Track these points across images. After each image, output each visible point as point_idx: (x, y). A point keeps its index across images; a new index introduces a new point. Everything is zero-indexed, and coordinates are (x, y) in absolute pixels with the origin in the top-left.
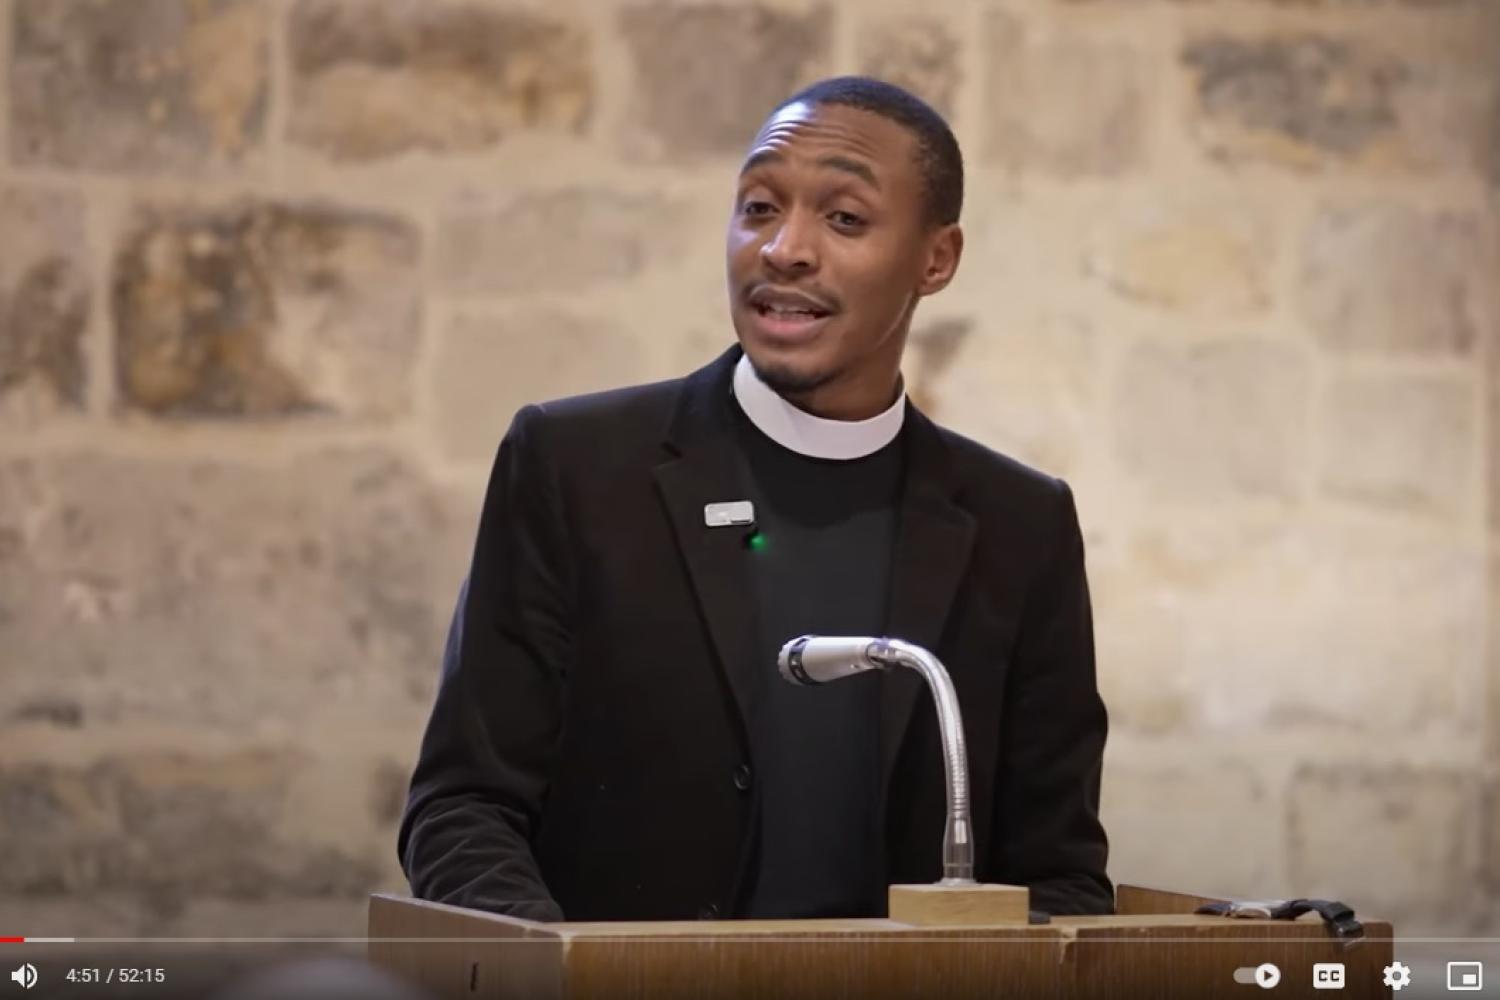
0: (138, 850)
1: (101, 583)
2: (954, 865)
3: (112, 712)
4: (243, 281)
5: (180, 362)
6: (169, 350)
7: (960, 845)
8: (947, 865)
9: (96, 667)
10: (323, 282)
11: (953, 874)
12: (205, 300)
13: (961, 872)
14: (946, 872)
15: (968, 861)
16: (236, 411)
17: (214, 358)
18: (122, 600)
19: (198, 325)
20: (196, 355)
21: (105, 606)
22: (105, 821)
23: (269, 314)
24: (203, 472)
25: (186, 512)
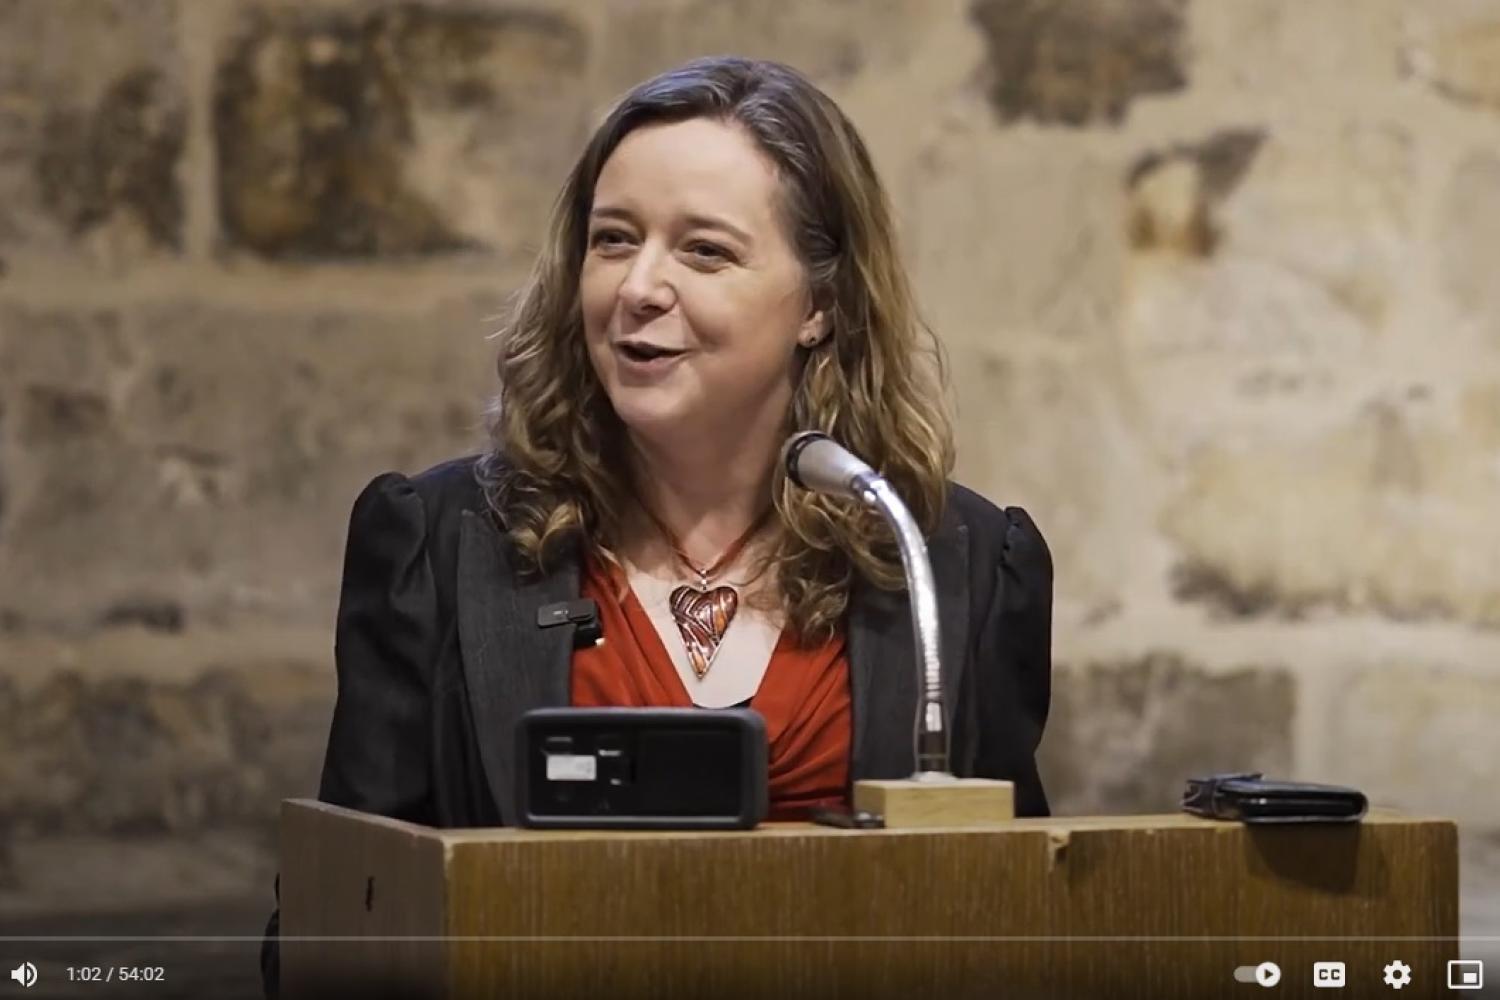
0: (253, 779)
1: (203, 459)
2: (927, 756)
3: (219, 615)
4: (373, 93)
5: (296, 192)
6: (283, 178)
7: (934, 733)
8: (917, 757)
9: (200, 560)
10: (470, 95)
11: (925, 768)
12: (326, 118)
13: (935, 765)
14: (917, 765)
15: (943, 750)
16: (365, 251)
17: (339, 187)
18: (229, 480)
19: (318, 148)
20: (317, 185)
21: (209, 487)
22: (214, 746)
23: (404, 133)
24: (326, 325)
25: (306, 372)
